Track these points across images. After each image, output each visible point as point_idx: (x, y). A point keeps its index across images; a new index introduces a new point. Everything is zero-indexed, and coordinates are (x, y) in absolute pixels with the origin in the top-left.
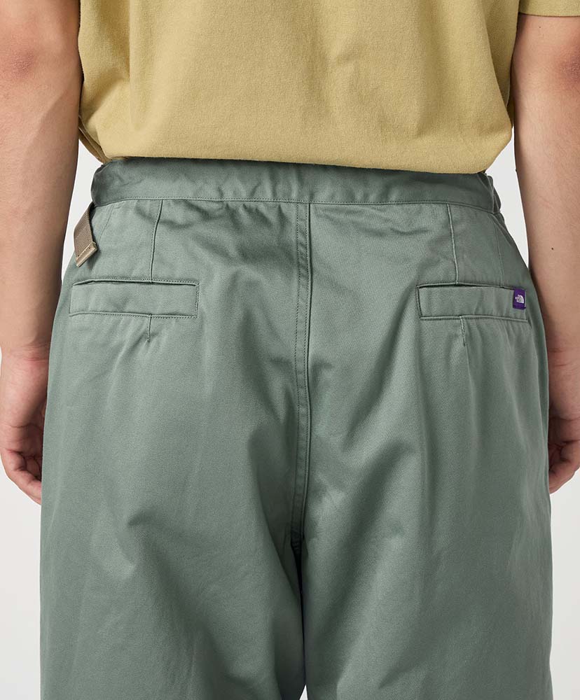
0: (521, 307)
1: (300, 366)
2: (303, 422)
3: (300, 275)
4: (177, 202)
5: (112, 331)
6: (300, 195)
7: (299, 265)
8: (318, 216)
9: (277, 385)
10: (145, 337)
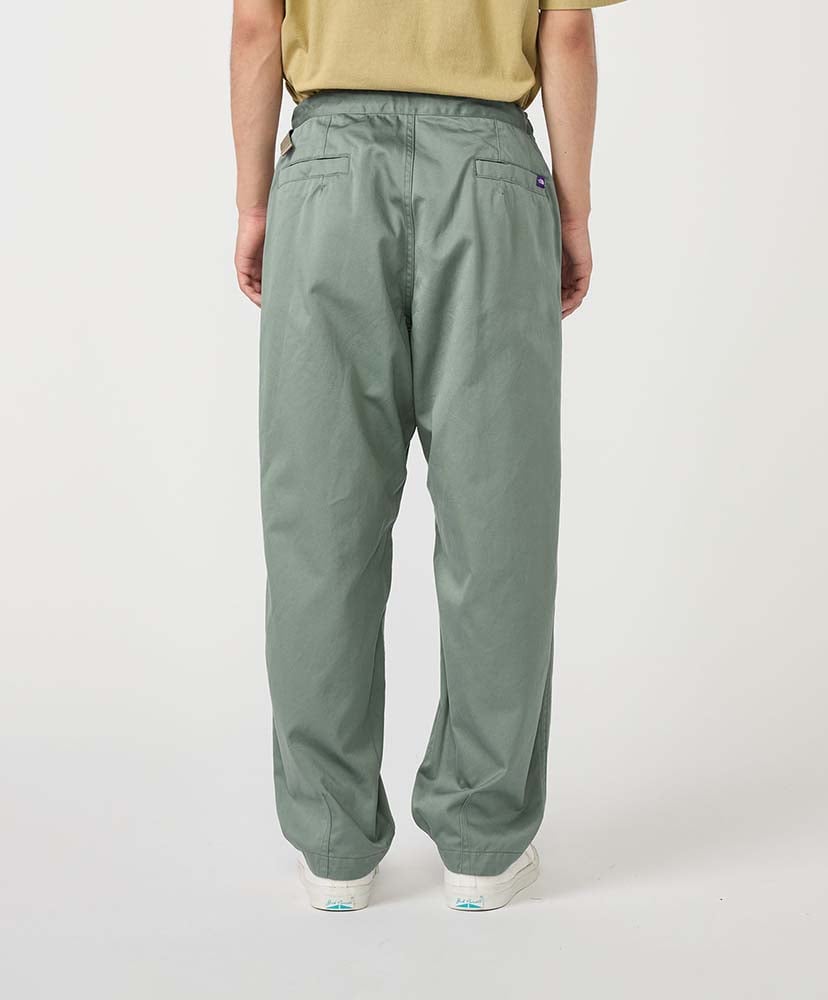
0: (543, 187)
1: (407, 201)
2: (410, 239)
3: (407, 150)
4: (339, 115)
5: (301, 188)
6: (410, 110)
7: (407, 146)
8: (419, 121)
9: (395, 214)
10: (320, 188)
